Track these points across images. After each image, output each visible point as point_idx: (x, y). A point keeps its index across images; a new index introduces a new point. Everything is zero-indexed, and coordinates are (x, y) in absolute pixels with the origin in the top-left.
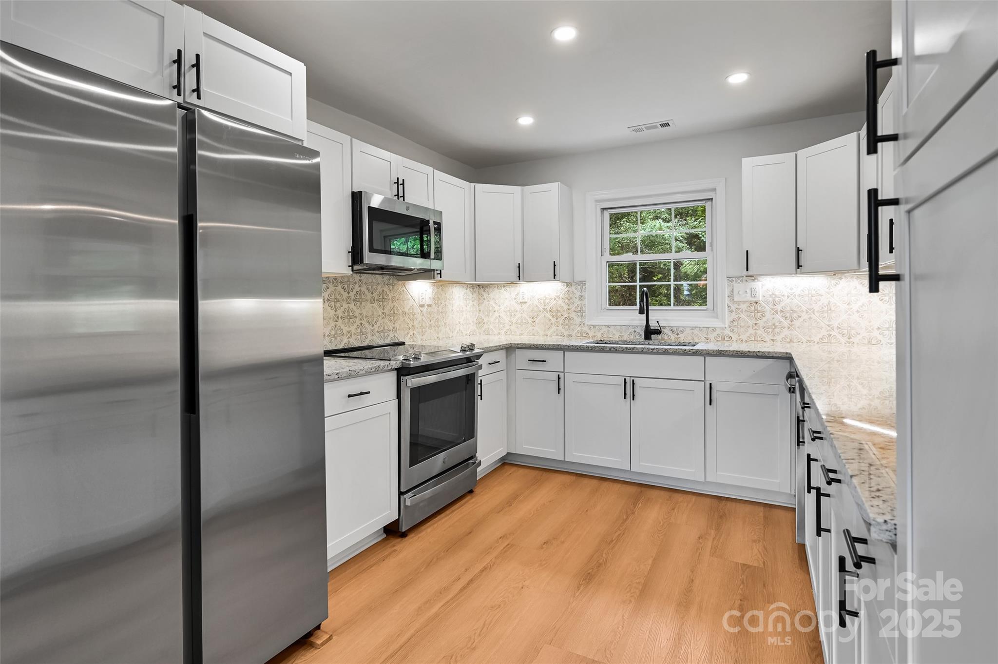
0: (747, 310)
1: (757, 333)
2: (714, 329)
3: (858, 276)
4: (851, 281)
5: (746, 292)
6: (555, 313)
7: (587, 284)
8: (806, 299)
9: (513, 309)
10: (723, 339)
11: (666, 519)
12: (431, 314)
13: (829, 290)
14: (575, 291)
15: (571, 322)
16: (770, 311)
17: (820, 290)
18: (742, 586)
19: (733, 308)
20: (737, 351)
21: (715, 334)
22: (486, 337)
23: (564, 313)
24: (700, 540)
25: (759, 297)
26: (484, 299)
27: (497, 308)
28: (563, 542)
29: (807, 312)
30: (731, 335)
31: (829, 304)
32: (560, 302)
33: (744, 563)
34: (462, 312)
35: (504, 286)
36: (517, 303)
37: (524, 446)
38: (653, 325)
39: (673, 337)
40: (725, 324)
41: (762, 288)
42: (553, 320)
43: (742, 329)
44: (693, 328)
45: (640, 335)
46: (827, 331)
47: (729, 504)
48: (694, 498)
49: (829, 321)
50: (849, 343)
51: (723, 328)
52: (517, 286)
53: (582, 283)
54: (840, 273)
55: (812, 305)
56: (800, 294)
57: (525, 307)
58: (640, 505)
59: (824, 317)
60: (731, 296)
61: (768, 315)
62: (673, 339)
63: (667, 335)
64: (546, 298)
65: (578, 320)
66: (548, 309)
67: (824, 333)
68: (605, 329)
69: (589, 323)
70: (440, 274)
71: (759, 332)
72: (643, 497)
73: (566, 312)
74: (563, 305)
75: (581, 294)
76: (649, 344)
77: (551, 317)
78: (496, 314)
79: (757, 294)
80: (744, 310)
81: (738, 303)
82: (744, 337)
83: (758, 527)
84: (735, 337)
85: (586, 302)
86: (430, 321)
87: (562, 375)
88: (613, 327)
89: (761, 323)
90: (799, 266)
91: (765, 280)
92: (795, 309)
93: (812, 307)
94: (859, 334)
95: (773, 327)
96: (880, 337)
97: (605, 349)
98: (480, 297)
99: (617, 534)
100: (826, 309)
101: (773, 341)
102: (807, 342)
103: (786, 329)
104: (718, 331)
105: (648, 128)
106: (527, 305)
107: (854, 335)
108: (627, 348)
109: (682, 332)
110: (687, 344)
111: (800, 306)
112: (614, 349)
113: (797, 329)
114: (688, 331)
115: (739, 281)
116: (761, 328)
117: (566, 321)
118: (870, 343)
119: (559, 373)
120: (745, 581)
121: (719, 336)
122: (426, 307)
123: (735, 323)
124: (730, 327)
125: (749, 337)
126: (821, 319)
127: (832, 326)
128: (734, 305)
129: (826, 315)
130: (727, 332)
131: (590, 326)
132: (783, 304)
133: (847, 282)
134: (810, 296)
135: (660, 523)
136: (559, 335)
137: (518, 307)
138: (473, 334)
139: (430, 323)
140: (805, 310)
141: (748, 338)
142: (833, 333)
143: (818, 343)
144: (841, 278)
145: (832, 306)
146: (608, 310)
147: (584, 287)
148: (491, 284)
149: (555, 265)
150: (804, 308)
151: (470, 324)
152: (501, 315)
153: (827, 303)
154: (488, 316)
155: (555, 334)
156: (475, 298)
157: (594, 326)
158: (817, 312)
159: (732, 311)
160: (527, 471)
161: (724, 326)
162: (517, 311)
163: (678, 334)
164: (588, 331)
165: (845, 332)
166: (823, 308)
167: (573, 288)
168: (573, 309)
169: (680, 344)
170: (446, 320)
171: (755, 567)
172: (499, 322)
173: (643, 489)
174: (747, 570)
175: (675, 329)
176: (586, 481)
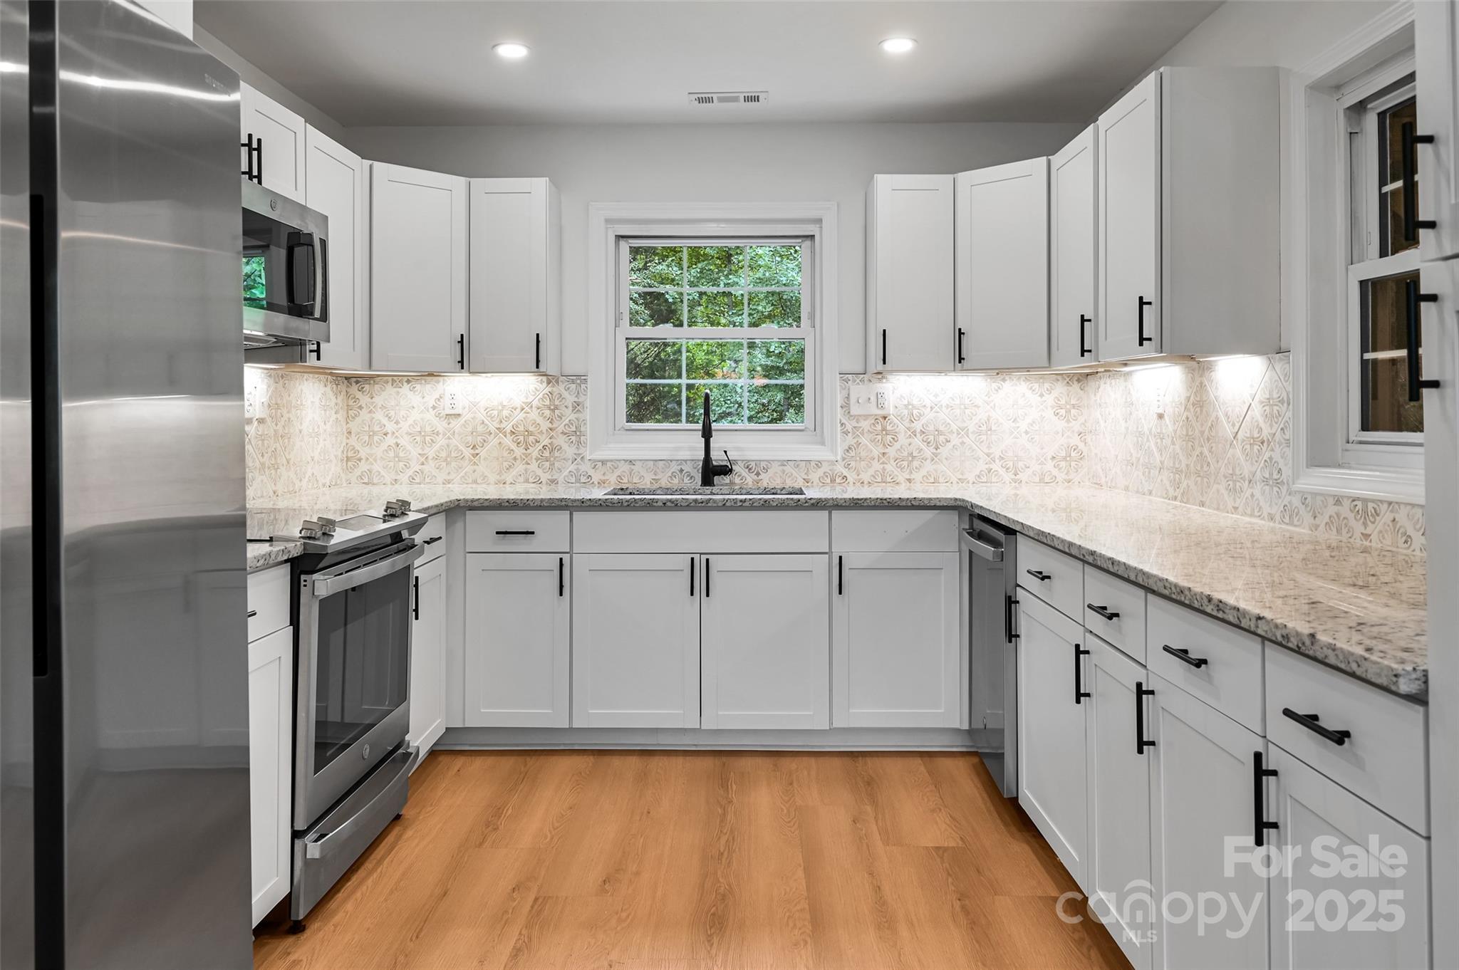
0: (870, 430)
1: (885, 470)
2: (819, 464)
3: (1027, 376)
4: (1018, 384)
5: (869, 399)
6: (523, 437)
7: (589, 381)
8: (958, 412)
9: (428, 429)
10: (833, 481)
11: (789, 801)
12: (263, 440)
13: (989, 397)
14: (566, 394)
15: (557, 454)
16: (906, 432)
17: (976, 398)
18: (950, 880)
19: (849, 427)
20: (881, 499)
21: (820, 472)
22: (366, 490)
23: (541, 438)
24: (858, 825)
25: (890, 410)
26: (360, 407)
27: (390, 427)
28: (637, 874)
29: (958, 434)
30: (845, 474)
31: (988, 420)
32: (534, 415)
33: (937, 845)
34: (318, 435)
35: (408, 382)
36: (438, 415)
37: (482, 711)
38: (717, 457)
39: (750, 479)
40: (836, 455)
41: (893, 393)
42: (519, 451)
43: (862, 463)
44: (784, 463)
45: (691, 478)
46: (986, 464)
47: (869, 760)
48: (812, 760)
49: (989, 447)
50: (1015, 482)
51: (832, 461)
52: (438, 382)
53: (579, 379)
54: (1005, 372)
55: (965, 422)
56: (948, 403)
57: (456, 424)
58: (734, 787)
59: (982, 442)
60: (846, 406)
61: (903, 440)
62: (750, 483)
63: (739, 476)
64: (504, 407)
65: (570, 451)
66: (509, 428)
67: (982, 466)
68: (625, 468)
69: (594, 457)
70: (318, 351)
71: (889, 467)
72: (732, 773)
73: (544, 436)
74: (539, 420)
75: (576, 400)
76: (712, 494)
77: (513, 446)
78: (390, 440)
79: (886, 403)
80: (866, 430)
81: (858, 418)
82: (866, 477)
83: (927, 789)
84: (851, 477)
85: (587, 415)
86: (263, 456)
87: (566, 558)
88: (640, 463)
89: (891, 452)
90: (961, 359)
91: (898, 379)
92: (941, 428)
93: (966, 425)
94: (1029, 467)
95: (910, 458)
96: (1055, 472)
97: (655, 504)
98: (351, 403)
99: (723, 841)
100: (984, 428)
101: (910, 483)
102: (958, 483)
103: (929, 461)
104: (825, 468)
105: (721, 100)
106: (461, 420)
107: (1022, 469)
108: (695, 501)
109: (766, 470)
110: (779, 492)
111: (949, 424)
112: (673, 503)
113: (944, 461)
114: (775, 468)
115: (858, 381)
116: (892, 462)
117: (547, 454)
118: (1042, 480)
119: (561, 556)
120: (950, 872)
121: (827, 476)
122: (256, 423)
123: (853, 454)
124: (843, 460)
125: (873, 476)
126: (978, 444)
127: (992, 456)
128: (851, 422)
129: (984, 437)
130: (840, 468)
131: (595, 461)
132: (923, 420)
133: (1012, 386)
134: (962, 407)
135: (782, 810)
136: (531, 480)
137: (441, 426)
138: (336, 485)
139: (262, 460)
140: (955, 431)
141: (872, 478)
142: (994, 467)
143: (974, 483)
144: (1004, 380)
145: (993, 424)
146: (627, 430)
147: (583, 386)
148: (379, 376)
149: (538, 342)
150: (954, 427)
151: (331, 461)
152: (402, 442)
153: (986, 419)
154: (369, 444)
155: (522, 479)
156: (341, 405)
157: (603, 462)
158: (972, 433)
159: (846, 433)
160: (490, 760)
161: (833, 458)
162: (438, 434)
163: (758, 474)
164: (591, 472)
165: (1010, 464)
166: (980, 427)
167: (561, 387)
168: (561, 428)
169: (766, 491)
170: (289, 453)
171: (954, 847)
172: (397, 456)
173: (724, 759)
174: (945, 855)
175: (753, 464)
176: (616, 761)
